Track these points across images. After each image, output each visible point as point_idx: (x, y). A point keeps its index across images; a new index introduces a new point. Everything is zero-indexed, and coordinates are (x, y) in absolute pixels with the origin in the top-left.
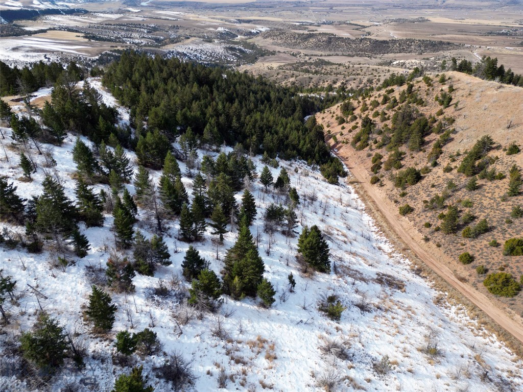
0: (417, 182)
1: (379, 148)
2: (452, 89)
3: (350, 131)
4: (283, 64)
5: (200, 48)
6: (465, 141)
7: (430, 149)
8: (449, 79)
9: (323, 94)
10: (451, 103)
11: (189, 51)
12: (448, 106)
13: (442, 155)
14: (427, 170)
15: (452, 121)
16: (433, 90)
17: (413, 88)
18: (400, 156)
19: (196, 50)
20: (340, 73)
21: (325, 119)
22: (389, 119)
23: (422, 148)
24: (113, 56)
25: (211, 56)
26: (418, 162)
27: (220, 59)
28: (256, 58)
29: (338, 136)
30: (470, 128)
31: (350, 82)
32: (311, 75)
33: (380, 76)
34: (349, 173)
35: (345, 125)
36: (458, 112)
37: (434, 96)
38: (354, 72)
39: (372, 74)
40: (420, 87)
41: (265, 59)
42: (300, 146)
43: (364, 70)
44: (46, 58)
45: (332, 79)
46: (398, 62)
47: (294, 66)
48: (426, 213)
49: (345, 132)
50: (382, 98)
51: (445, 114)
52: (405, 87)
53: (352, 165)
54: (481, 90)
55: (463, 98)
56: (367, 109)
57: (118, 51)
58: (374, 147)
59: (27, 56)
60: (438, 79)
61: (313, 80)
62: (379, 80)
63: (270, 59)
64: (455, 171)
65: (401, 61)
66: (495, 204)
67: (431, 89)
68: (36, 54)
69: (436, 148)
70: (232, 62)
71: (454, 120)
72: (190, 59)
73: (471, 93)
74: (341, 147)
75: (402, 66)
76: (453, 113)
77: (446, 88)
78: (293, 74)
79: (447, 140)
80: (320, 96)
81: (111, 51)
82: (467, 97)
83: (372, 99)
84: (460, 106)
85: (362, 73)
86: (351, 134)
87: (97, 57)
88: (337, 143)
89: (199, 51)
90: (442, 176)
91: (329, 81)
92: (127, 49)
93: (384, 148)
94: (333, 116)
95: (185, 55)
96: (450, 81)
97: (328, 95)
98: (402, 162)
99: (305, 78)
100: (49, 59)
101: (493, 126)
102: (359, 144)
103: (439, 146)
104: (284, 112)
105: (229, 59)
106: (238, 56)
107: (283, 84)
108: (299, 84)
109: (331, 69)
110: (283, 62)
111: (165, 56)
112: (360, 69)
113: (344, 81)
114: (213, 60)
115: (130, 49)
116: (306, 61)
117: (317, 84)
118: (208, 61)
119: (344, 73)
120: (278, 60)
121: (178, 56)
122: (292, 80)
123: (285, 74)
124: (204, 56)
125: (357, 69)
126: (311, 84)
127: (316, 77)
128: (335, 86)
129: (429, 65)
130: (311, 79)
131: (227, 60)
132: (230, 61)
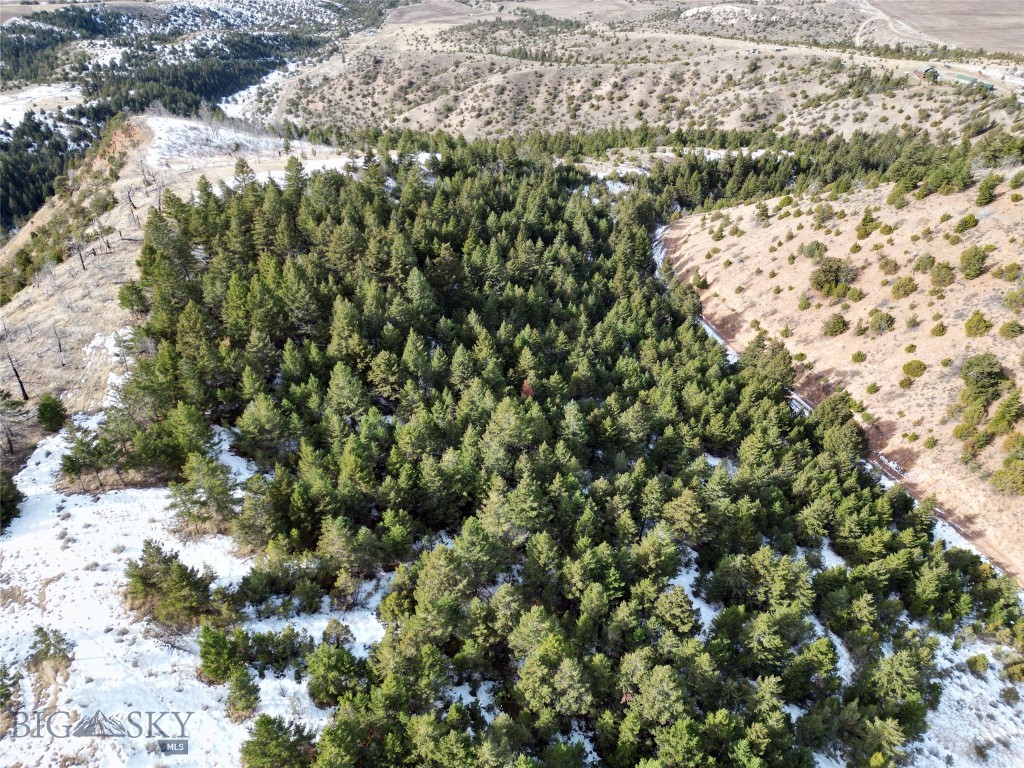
4: (446, 27)
20: (602, 59)
21: (752, 296)
24: (34, 31)
25: (275, 13)
27: (299, 21)
28: (381, 14)
29: (858, 393)
31: (632, 82)
32: (537, 66)
33: (697, 64)
35: (855, 341)
38: (633, 55)
39: (676, 59)
41: (401, 14)
43: (655, 47)
45: (590, 77)
46: (694, 11)
47: (475, 31)
56: (912, 286)
57: (44, 16)
61: (546, 80)
62: (697, 75)
63: (415, 14)
65: (702, 9)
70: (328, 27)
72: (229, 25)
74: (908, 455)
75: (705, 19)
78: (493, 64)
80: (640, 167)
81: (25, 17)
83: (904, 242)
85: (652, 57)
86: (918, 396)
91: (583, 80)
92: (67, 10)
95: (214, 15)
97: (658, 163)
99: (526, 75)
105: (320, 20)
106: (338, 10)
107: (476, 91)
108: (515, 92)
109: (575, 46)
110: (446, 22)
111: (165, 21)
112: (644, 46)
113: (618, 80)
114: (283, 23)
115: (74, 9)
116: (499, 20)
117: (556, 89)
118: (270, 29)
119: (609, 56)
120: (432, 16)
121: (198, 19)
122: (496, 79)
123: (475, 65)
124: (259, 15)
125: (638, 44)
126: (543, 89)
127: (550, 71)
128: (598, 92)
129: (761, 17)
130: (541, 76)
131: (315, 21)
132: (322, 24)
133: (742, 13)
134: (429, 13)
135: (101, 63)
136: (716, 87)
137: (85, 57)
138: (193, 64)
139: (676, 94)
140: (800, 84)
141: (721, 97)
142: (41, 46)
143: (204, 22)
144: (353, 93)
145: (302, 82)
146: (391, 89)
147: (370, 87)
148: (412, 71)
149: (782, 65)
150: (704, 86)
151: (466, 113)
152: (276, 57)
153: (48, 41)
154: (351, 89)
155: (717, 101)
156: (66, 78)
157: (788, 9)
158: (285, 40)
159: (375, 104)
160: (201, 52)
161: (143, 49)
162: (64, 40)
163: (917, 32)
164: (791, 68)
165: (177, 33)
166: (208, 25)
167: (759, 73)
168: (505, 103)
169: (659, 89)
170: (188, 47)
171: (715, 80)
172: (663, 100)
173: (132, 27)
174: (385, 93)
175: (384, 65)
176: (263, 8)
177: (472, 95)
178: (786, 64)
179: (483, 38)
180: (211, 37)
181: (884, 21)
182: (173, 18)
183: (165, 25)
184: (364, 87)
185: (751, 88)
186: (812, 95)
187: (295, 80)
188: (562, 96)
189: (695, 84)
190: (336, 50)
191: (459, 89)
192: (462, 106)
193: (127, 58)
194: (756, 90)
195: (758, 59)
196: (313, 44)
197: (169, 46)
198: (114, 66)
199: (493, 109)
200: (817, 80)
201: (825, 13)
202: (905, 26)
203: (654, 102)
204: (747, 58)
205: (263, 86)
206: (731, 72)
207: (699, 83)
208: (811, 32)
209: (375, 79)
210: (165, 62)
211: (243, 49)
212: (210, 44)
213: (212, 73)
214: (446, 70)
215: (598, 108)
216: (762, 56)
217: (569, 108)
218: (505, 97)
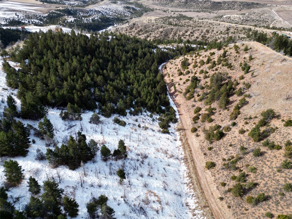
0: (220, 139)
1: (200, 101)
2: (251, 58)
3: (184, 83)
4: (158, 17)
5: (109, 7)
6: (256, 106)
7: (232, 109)
8: (251, 48)
9: (175, 45)
10: (250, 70)
11: (102, 9)
12: (247, 72)
13: (240, 116)
14: (228, 129)
15: (249, 86)
16: (239, 57)
17: (227, 53)
18: (212, 112)
19: (106, 9)
20: (190, 26)
21: (172, 69)
22: (209, 77)
23: (227, 107)
24: (56, 14)
25: (115, 12)
26: (223, 119)
27: (121, 14)
28: (142, 14)
29: (177, 85)
30: (260, 95)
31: (196, 32)
32: (172, 27)
33: (214, 28)
34: (179, 120)
35: (182, 77)
36: (253, 78)
37: (239, 63)
38: (199, 25)
39: (209, 26)
40: (231, 53)
41: (147, 14)
42: (147, 101)
43: (205, 24)
44: (16, 15)
45: (185, 30)
46: (226, 16)
47: (164, 19)
48: (223, 170)
49: (181, 82)
50: (207, 58)
51: (245, 79)
52: (222, 52)
53: (183, 112)
54: (270, 61)
55: (258, 67)
56: (197, 66)
57: (60, 10)
58: (197, 98)
59: (5, 14)
60: (243, 48)
62: (213, 31)
63: (151, 14)
64: (246, 134)
65: (228, 16)
66: (272, 174)
67: (238, 56)
68: (10, 12)
69: (236, 109)
70: (127, 16)
71: (250, 86)
72: (103, 14)
73: (264, 63)
74: (177, 95)
75: (229, 18)
76: (250, 79)
77: (247, 56)
78: (162, 26)
79: (244, 103)
80: (173, 47)
81: (55, 10)
82: (260, 66)
83: (201, 58)
84: (255, 74)
85: (203, 26)
86: (185, 85)
87: (47, 15)
88: (176, 91)
89: (108, 9)
90: (237, 136)
91: (183, 31)
92: (65, 9)
93: (203, 102)
94: (176, 68)
95: (100, 12)
96: (250, 50)
97: (178, 46)
98: (213, 117)
99: (169, 29)
100: (18, 16)
101: (277, 95)
102: (188, 95)
103: (238, 108)
104: (144, 66)
105: (126, 15)
106: (131, 12)
107: (156, 32)
108: (165, 33)
109: (185, 22)
110: (158, 16)
111: (87, 12)
112: (202, 23)
113: (192, 31)
114: (116, 15)
115: (67, 9)
116: (171, 16)
117: (176, 33)
118: (113, 16)
119: (192, 25)
120: (155, 15)
121: (96, 13)
122: (161, 30)
123: (157, 26)
124: (111, 13)
125: (200, 23)
126: (172, 33)
127: (175, 28)
128: (186, 34)
129: (245, 18)
130: (173, 29)
131: (125, 15)
132: (126, 16)
133: (239, 17)
134: (155, 14)
135: (68, 21)
136: (217, 34)
137: (65, 19)
138: (91, 23)
139: (206, 36)
140: (238, 34)
141: (217, 37)
142: (57, 17)
143: (97, 13)
144: (127, 32)
145: (117, 29)
146: (136, 31)
147: (131, 31)
148: (142, 27)
149: (235, 29)
150: (214, 34)
151: (152, 38)
152: (112, 23)
153: (59, 16)
154: (127, 31)
155: (216, 38)
156: (60, 24)
157: (253, 17)
158: (115, 19)
159: (131, 35)
160: (93, 20)
161: (80, 19)
162: (62, 16)
163: (289, 24)
164: (237, 30)
165: (89, 16)
166: (98, 14)
167: (229, 31)
168: (162, 35)
169: (202, 34)
170: (91, 19)
171: (217, 32)
172: (202, 36)
173: (80, 14)
174: (134, 32)
175: (136, 25)
176: (112, 11)
177: (154, 33)
178: (237, 29)
179: (166, 20)
180: (96, 17)
181: (281, 21)
182: (90, 12)
183: (88, 14)
184: (130, 30)
185: (225, 34)
186: (241, 37)
187: (115, 28)
188: (177, 35)
189: (212, 33)
190: (128, 22)
191: (152, 31)
192: (152, 36)
193: (75, 20)
194: (226, 35)
195: (230, 28)
196: (122, 20)
197: (86, 18)
198: (71, 21)
199: (159, 37)
200: (243, 34)
201: (264, 18)
202: (287, 22)
203: (200, 37)
204: (227, 27)
205: (107, 29)
206: (222, 30)
207: (213, 33)
208: (258, 23)
209: (133, 28)
210: (84, 22)
211: (104, 20)
212: (96, 18)
213: (95, 25)
214: (150, 27)
215: (186, 38)
216: (231, 27)
217: (178, 37)
218: (162, 34)
